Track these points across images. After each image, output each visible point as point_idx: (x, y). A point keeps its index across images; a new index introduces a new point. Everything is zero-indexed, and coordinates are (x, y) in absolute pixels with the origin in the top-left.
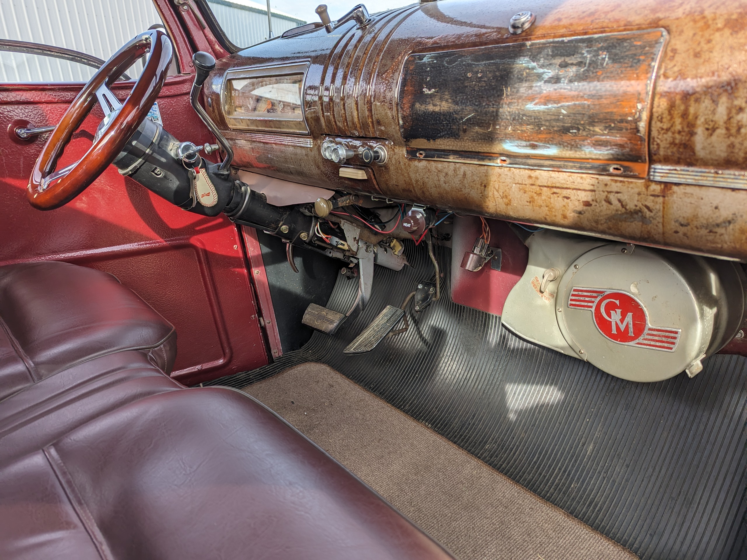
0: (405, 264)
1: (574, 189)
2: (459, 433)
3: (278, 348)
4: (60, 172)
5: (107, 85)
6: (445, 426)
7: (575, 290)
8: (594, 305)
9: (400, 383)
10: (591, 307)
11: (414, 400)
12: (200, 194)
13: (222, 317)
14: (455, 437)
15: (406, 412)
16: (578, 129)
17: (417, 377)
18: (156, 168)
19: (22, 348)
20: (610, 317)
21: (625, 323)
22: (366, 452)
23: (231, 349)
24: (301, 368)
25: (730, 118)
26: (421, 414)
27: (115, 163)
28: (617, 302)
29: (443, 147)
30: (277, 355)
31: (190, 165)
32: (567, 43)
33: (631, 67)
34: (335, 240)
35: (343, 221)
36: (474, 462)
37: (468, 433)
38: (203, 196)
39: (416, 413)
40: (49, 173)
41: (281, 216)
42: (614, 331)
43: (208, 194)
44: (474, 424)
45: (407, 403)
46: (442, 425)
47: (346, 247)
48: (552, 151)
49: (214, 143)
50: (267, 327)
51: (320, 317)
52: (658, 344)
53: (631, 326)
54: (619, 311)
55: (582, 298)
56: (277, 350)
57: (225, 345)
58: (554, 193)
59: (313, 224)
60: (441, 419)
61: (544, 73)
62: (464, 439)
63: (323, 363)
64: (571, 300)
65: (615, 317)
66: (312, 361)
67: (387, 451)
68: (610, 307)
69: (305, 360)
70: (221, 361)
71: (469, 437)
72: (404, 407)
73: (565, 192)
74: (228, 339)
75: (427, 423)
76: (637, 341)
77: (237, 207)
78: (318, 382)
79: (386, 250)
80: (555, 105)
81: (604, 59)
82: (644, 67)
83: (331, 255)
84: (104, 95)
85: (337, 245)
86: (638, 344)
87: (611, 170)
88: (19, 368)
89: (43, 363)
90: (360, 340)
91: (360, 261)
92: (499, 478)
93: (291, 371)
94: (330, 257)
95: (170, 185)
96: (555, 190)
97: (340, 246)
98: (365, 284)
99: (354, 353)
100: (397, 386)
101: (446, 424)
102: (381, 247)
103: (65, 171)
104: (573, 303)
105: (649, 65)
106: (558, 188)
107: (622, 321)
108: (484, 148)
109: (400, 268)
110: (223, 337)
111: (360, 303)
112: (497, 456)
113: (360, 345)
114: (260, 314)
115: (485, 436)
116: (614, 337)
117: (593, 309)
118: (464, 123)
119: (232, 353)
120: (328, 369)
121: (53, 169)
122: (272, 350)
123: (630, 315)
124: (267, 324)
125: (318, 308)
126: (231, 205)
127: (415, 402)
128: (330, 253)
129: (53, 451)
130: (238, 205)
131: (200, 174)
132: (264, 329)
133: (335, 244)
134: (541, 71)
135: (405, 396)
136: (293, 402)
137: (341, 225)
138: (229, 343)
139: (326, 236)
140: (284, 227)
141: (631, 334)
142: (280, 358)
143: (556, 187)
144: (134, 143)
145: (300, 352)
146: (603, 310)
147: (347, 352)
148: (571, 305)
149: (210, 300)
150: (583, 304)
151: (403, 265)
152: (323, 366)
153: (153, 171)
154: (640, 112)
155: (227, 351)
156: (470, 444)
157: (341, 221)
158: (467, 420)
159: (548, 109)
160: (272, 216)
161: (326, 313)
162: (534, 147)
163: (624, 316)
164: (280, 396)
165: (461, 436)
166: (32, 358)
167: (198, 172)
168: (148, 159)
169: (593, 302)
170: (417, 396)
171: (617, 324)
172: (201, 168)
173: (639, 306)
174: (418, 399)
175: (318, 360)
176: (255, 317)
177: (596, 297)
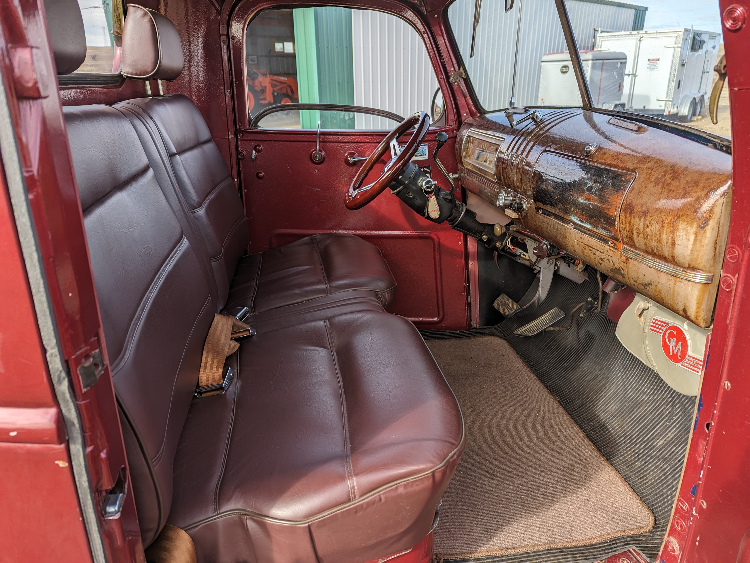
0: (585, 279)
1: (597, 250)
2: (576, 409)
3: (477, 321)
4: (362, 188)
5: (397, 139)
6: (569, 403)
7: (654, 319)
8: (662, 332)
9: (551, 367)
10: (660, 333)
11: (556, 380)
12: (430, 211)
13: (442, 290)
14: (573, 411)
15: (546, 386)
16: (596, 218)
17: (565, 365)
18: (409, 192)
19: (327, 278)
20: (670, 342)
21: (677, 349)
22: (504, 400)
23: (444, 312)
24: (488, 338)
25: (644, 230)
26: (556, 391)
27: (389, 187)
28: (675, 333)
29: (549, 210)
30: (475, 325)
31: (427, 192)
32: (601, 169)
33: (617, 191)
34: (519, 251)
35: (527, 239)
36: (576, 429)
37: (583, 411)
38: (432, 212)
39: (553, 389)
40: (357, 188)
41: (484, 229)
42: (671, 354)
43: (434, 211)
44: (589, 407)
45: (551, 381)
46: (567, 401)
47: (527, 258)
48: (588, 226)
49: (456, 173)
50: (472, 304)
51: (505, 305)
52: (692, 367)
53: (680, 351)
54: (675, 339)
55: (657, 326)
56: (476, 322)
57: (441, 309)
58: (590, 250)
59: (507, 237)
60: (569, 397)
61: (588, 183)
62: (578, 414)
63: (505, 340)
64: (651, 326)
65: (673, 342)
66: (498, 336)
67: (519, 404)
68: (671, 336)
69: (493, 334)
70: (436, 319)
71: (582, 414)
72: (547, 383)
73: (594, 251)
74: (443, 305)
75: (557, 398)
76: (682, 363)
77: (454, 220)
78: (495, 350)
79: (569, 265)
80: (588, 202)
81: (610, 183)
82: (621, 193)
83: (519, 261)
84: (394, 144)
85: (520, 255)
86: (682, 365)
87: (610, 243)
88: (323, 286)
89: (333, 287)
90: (527, 326)
91: (542, 269)
92: (588, 443)
93: (480, 338)
94: (520, 263)
95: (416, 203)
96: (590, 248)
97: (522, 256)
98: (543, 287)
99: (520, 335)
100: (549, 368)
101: (571, 402)
102: (565, 262)
103: (364, 188)
104: (652, 328)
105: (623, 193)
106: (593, 248)
107: (676, 346)
108: (565, 216)
109: (581, 282)
110: (440, 303)
111: (537, 301)
112: (595, 431)
113: (526, 330)
114: (469, 294)
115: (593, 417)
116: (670, 357)
117: (662, 335)
118: (556, 200)
119: (444, 316)
120: (507, 344)
121: (359, 187)
122: (472, 321)
123: (680, 343)
124: (472, 302)
125: (506, 297)
126: (451, 218)
127: (557, 382)
128: (519, 259)
129: (327, 321)
130: (456, 218)
131: (432, 199)
132: (469, 304)
133: (518, 254)
134: (587, 181)
135: (551, 376)
136: (472, 358)
137: (526, 241)
138: (443, 308)
139: (513, 247)
140: (484, 236)
141: (679, 358)
142: (476, 328)
143: (591, 247)
144: (400, 177)
145: (493, 328)
146: (666, 337)
147: (516, 333)
148: (651, 329)
149: (436, 276)
150: (657, 330)
151: (584, 280)
152: (504, 342)
153: (408, 194)
154: (616, 216)
155: (441, 313)
156: (580, 419)
157: (526, 239)
158: (586, 403)
159: (586, 203)
160: (478, 228)
161: (510, 303)
162: (582, 222)
163: (677, 343)
164: (465, 352)
165: (577, 412)
166: (329, 284)
167: (431, 197)
168: (406, 187)
169: (662, 330)
170: (559, 378)
171: (673, 348)
172: (433, 195)
173: (686, 338)
174: (559, 380)
175: (502, 337)
176: (464, 294)
177: (664, 327)
